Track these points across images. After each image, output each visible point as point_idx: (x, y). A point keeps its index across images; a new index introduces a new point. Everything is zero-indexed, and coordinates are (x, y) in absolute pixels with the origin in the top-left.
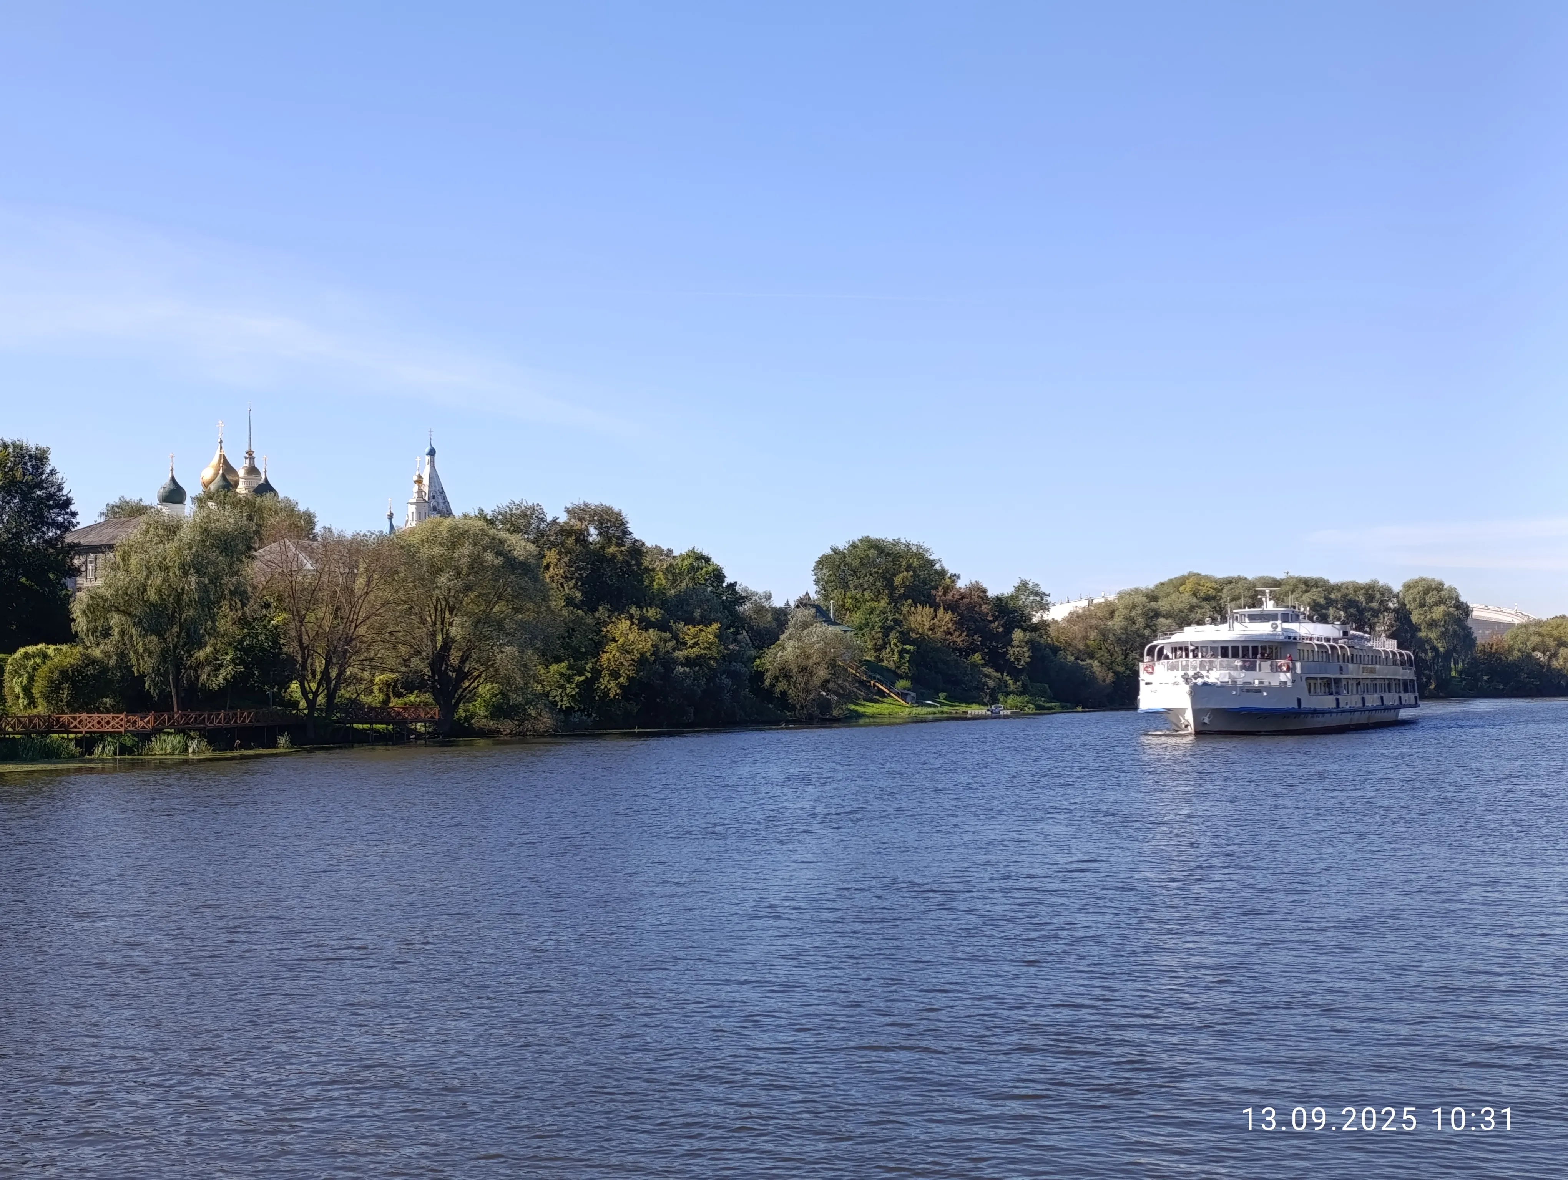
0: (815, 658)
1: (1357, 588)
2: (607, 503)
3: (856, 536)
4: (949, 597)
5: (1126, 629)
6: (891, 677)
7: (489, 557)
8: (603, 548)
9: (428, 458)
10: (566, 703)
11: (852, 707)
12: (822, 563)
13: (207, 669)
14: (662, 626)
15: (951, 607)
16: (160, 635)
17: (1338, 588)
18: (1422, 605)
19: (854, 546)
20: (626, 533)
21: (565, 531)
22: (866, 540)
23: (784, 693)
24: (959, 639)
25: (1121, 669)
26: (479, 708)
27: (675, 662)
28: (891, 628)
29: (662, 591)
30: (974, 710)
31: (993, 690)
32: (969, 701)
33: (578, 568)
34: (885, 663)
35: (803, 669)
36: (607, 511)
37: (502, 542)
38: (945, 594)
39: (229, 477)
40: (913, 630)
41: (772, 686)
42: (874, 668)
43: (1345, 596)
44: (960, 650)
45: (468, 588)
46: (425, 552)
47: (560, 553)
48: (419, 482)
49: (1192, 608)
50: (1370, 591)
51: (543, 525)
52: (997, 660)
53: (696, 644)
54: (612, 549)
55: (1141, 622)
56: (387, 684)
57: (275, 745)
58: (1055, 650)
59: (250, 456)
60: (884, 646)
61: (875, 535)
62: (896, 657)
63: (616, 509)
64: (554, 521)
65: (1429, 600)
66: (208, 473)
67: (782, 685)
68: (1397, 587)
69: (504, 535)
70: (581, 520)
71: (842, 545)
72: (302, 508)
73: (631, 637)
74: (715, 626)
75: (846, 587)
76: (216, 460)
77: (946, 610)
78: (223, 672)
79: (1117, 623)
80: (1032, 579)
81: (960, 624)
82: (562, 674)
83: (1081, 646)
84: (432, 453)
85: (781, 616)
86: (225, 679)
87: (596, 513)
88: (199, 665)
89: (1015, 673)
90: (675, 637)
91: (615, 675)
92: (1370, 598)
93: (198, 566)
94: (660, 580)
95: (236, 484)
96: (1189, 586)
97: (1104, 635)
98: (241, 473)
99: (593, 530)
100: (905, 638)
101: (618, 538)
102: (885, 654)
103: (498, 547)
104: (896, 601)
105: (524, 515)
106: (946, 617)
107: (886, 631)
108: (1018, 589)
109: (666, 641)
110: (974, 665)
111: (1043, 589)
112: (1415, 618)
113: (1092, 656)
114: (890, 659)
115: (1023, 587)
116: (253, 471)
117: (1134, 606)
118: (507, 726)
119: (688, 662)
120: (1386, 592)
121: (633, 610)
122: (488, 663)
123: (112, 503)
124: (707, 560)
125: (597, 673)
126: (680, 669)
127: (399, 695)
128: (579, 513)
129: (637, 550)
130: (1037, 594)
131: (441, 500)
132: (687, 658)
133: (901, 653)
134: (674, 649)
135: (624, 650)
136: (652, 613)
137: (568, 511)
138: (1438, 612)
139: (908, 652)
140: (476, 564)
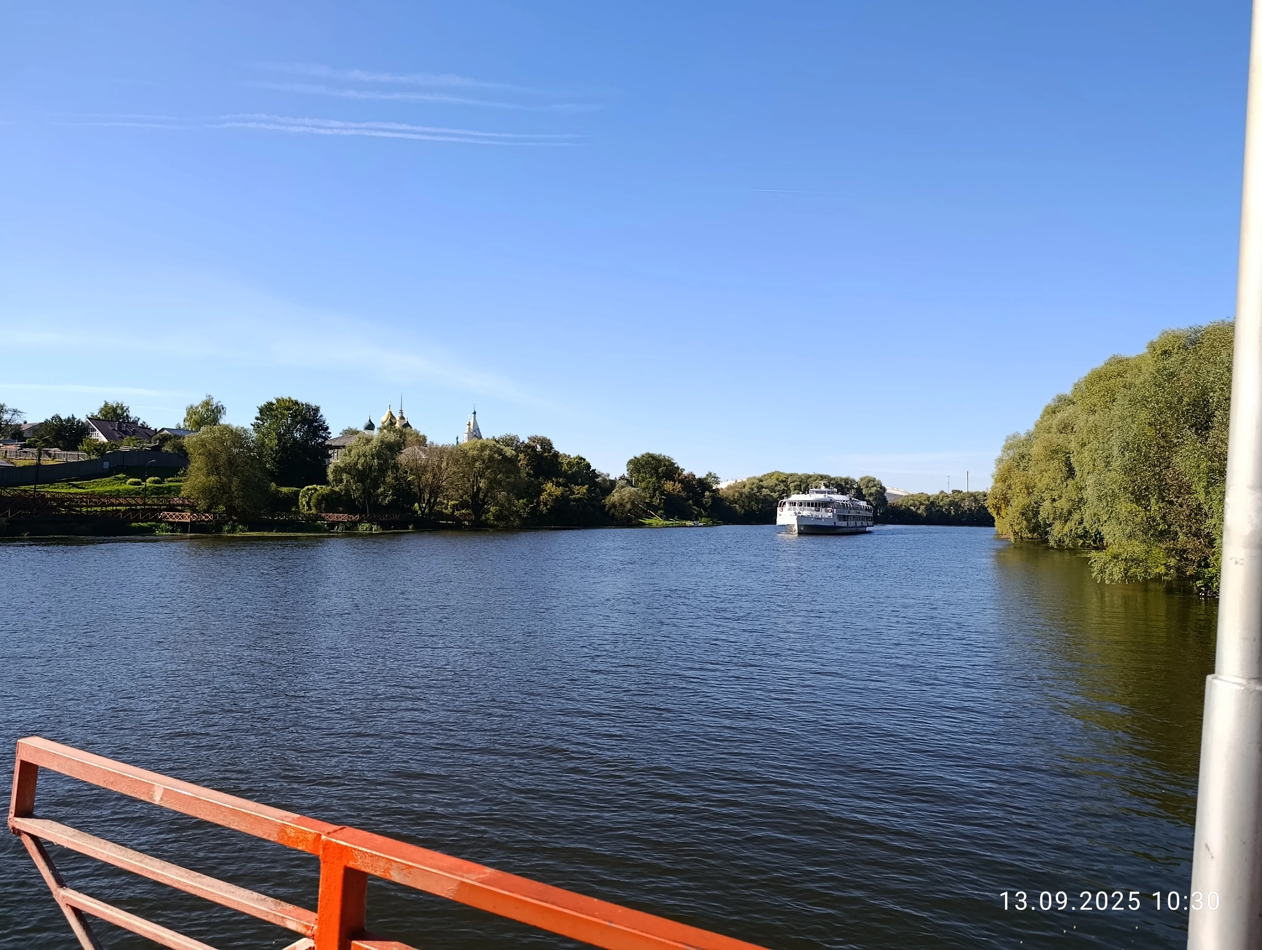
0: (626, 501)
1: (841, 479)
2: (544, 436)
3: (644, 452)
4: (680, 478)
5: (749, 492)
6: (656, 509)
7: (496, 455)
8: (542, 453)
9: (473, 415)
10: (525, 515)
11: (640, 520)
12: (630, 462)
13: (381, 497)
14: (565, 485)
15: (680, 481)
16: (363, 483)
17: (834, 479)
18: (867, 487)
19: (643, 456)
20: (552, 448)
21: (527, 446)
22: (648, 454)
23: (613, 514)
24: (683, 494)
25: (747, 508)
26: (490, 516)
27: (570, 500)
28: (656, 490)
29: (566, 471)
30: (689, 523)
31: (696, 515)
32: (687, 520)
33: (532, 461)
34: (654, 503)
35: (621, 505)
36: (544, 439)
37: (502, 450)
38: (679, 476)
39: (392, 420)
40: (666, 490)
41: (609, 511)
42: (650, 505)
43: (837, 482)
44: (684, 499)
45: (488, 468)
46: (471, 453)
47: (525, 455)
48: (469, 424)
49: (776, 485)
50: (847, 481)
51: (519, 444)
52: (699, 503)
53: (578, 493)
54: (546, 454)
55: (756, 490)
56: (454, 505)
57: (408, 529)
58: (721, 500)
59: (401, 412)
60: (653, 497)
61: (651, 452)
62: (658, 501)
63: (548, 438)
64: (523, 442)
65: (870, 485)
66: (384, 418)
67: (612, 511)
68: (857, 480)
69: (502, 447)
70: (534, 442)
71: (638, 456)
72: (421, 434)
73: (552, 490)
74: (586, 486)
75: (640, 473)
76: (387, 413)
77: (679, 483)
78: (388, 499)
79: (746, 490)
80: (714, 472)
81: (684, 489)
82: (524, 503)
83: (732, 499)
84: (475, 413)
85: (613, 483)
86: (388, 501)
87: (540, 440)
88: (378, 495)
89: (705, 509)
90: (571, 490)
91: (545, 504)
92: (847, 483)
93: (378, 455)
94: (565, 467)
95: (395, 423)
96: (775, 476)
97: (741, 494)
98: (398, 418)
99: (539, 446)
100: (662, 493)
101: (548, 450)
102: (654, 499)
103: (500, 452)
104: (659, 478)
105: (511, 439)
106: (678, 486)
107: (655, 490)
108: (707, 475)
109: (567, 492)
110: (690, 505)
111: (718, 476)
112: (864, 492)
113: (736, 503)
114: (656, 501)
115: (710, 475)
116: (402, 418)
117: (753, 484)
118: (502, 524)
119: (575, 500)
120: (853, 481)
121: (554, 479)
122: (494, 498)
123: (345, 429)
124: (584, 460)
125: (538, 503)
126: (572, 503)
127: (458, 510)
128: (533, 439)
129: (556, 455)
130: (715, 477)
131: (478, 432)
132: (575, 498)
133: (660, 501)
134: (569, 495)
135: (550, 495)
136: (561, 480)
137: (529, 438)
138: (873, 490)
139: (663, 499)
140: (491, 458)
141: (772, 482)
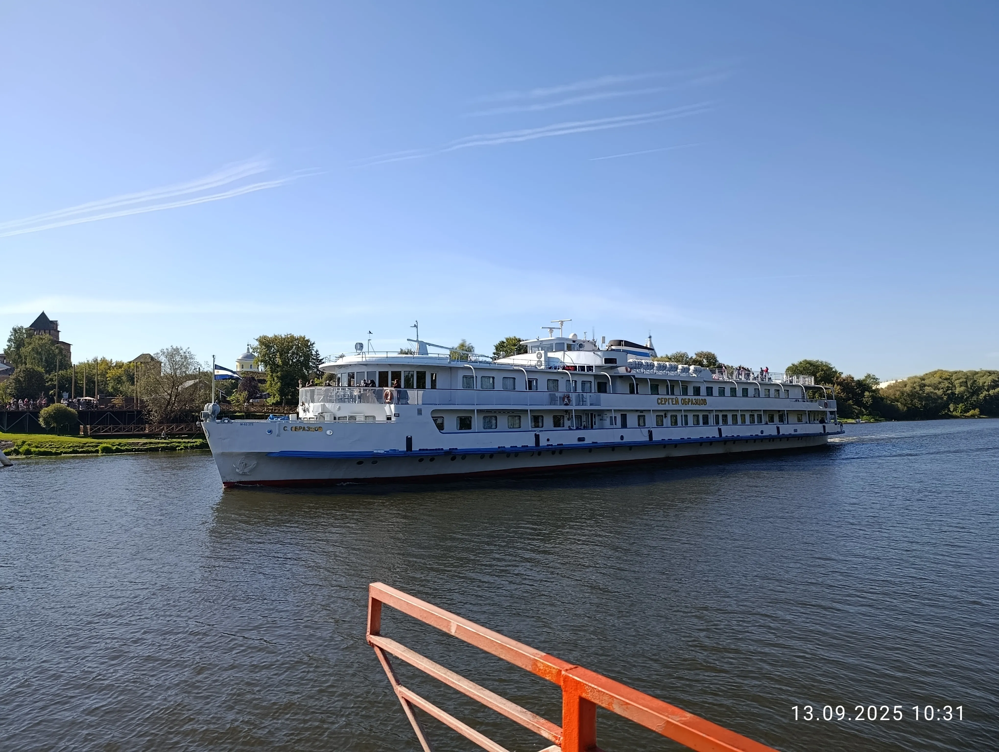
2: (709, 351)
3: (801, 359)
12: (789, 368)
15: (839, 384)
19: (801, 363)
21: (695, 360)
22: (806, 360)
24: (843, 395)
25: (910, 406)
30: (850, 421)
31: (857, 414)
32: (847, 418)
36: (710, 354)
38: (837, 379)
44: (844, 399)
49: (940, 383)
51: (688, 358)
52: (859, 403)
55: (918, 388)
58: (882, 399)
63: (713, 353)
64: (691, 358)
69: (674, 363)
70: (700, 357)
71: (796, 363)
79: (908, 389)
80: (872, 373)
81: (843, 390)
83: (893, 398)
84: (651, 337)
87: (705, 354)
89: (866, 408)
96: (938, 375)
97: (902, 393)
99: (705, 360)
101: (714, 362)
105: (681, 356)
108: (866, 377)
111: (877, 377)
117: (915, 383)
128: (700, 354)
137: (696, 354)
141: (936, 380)
